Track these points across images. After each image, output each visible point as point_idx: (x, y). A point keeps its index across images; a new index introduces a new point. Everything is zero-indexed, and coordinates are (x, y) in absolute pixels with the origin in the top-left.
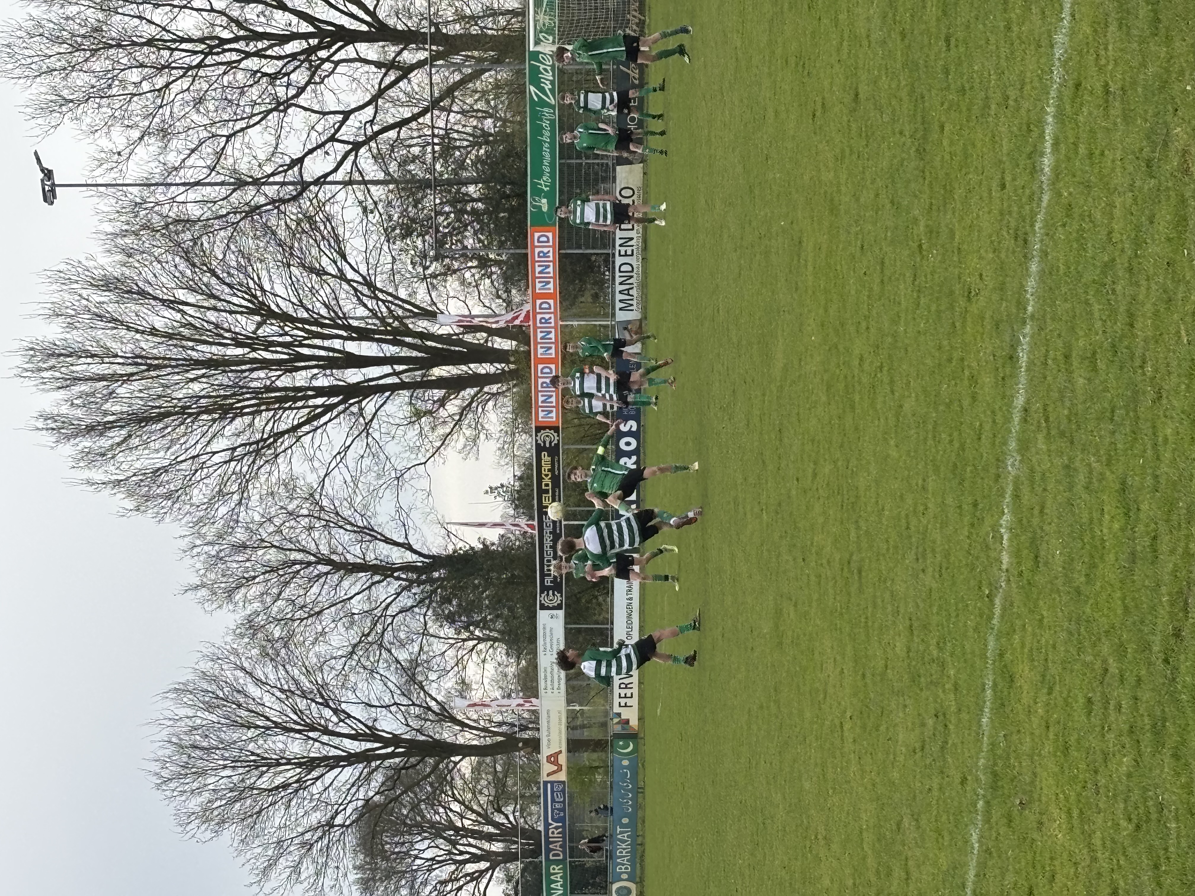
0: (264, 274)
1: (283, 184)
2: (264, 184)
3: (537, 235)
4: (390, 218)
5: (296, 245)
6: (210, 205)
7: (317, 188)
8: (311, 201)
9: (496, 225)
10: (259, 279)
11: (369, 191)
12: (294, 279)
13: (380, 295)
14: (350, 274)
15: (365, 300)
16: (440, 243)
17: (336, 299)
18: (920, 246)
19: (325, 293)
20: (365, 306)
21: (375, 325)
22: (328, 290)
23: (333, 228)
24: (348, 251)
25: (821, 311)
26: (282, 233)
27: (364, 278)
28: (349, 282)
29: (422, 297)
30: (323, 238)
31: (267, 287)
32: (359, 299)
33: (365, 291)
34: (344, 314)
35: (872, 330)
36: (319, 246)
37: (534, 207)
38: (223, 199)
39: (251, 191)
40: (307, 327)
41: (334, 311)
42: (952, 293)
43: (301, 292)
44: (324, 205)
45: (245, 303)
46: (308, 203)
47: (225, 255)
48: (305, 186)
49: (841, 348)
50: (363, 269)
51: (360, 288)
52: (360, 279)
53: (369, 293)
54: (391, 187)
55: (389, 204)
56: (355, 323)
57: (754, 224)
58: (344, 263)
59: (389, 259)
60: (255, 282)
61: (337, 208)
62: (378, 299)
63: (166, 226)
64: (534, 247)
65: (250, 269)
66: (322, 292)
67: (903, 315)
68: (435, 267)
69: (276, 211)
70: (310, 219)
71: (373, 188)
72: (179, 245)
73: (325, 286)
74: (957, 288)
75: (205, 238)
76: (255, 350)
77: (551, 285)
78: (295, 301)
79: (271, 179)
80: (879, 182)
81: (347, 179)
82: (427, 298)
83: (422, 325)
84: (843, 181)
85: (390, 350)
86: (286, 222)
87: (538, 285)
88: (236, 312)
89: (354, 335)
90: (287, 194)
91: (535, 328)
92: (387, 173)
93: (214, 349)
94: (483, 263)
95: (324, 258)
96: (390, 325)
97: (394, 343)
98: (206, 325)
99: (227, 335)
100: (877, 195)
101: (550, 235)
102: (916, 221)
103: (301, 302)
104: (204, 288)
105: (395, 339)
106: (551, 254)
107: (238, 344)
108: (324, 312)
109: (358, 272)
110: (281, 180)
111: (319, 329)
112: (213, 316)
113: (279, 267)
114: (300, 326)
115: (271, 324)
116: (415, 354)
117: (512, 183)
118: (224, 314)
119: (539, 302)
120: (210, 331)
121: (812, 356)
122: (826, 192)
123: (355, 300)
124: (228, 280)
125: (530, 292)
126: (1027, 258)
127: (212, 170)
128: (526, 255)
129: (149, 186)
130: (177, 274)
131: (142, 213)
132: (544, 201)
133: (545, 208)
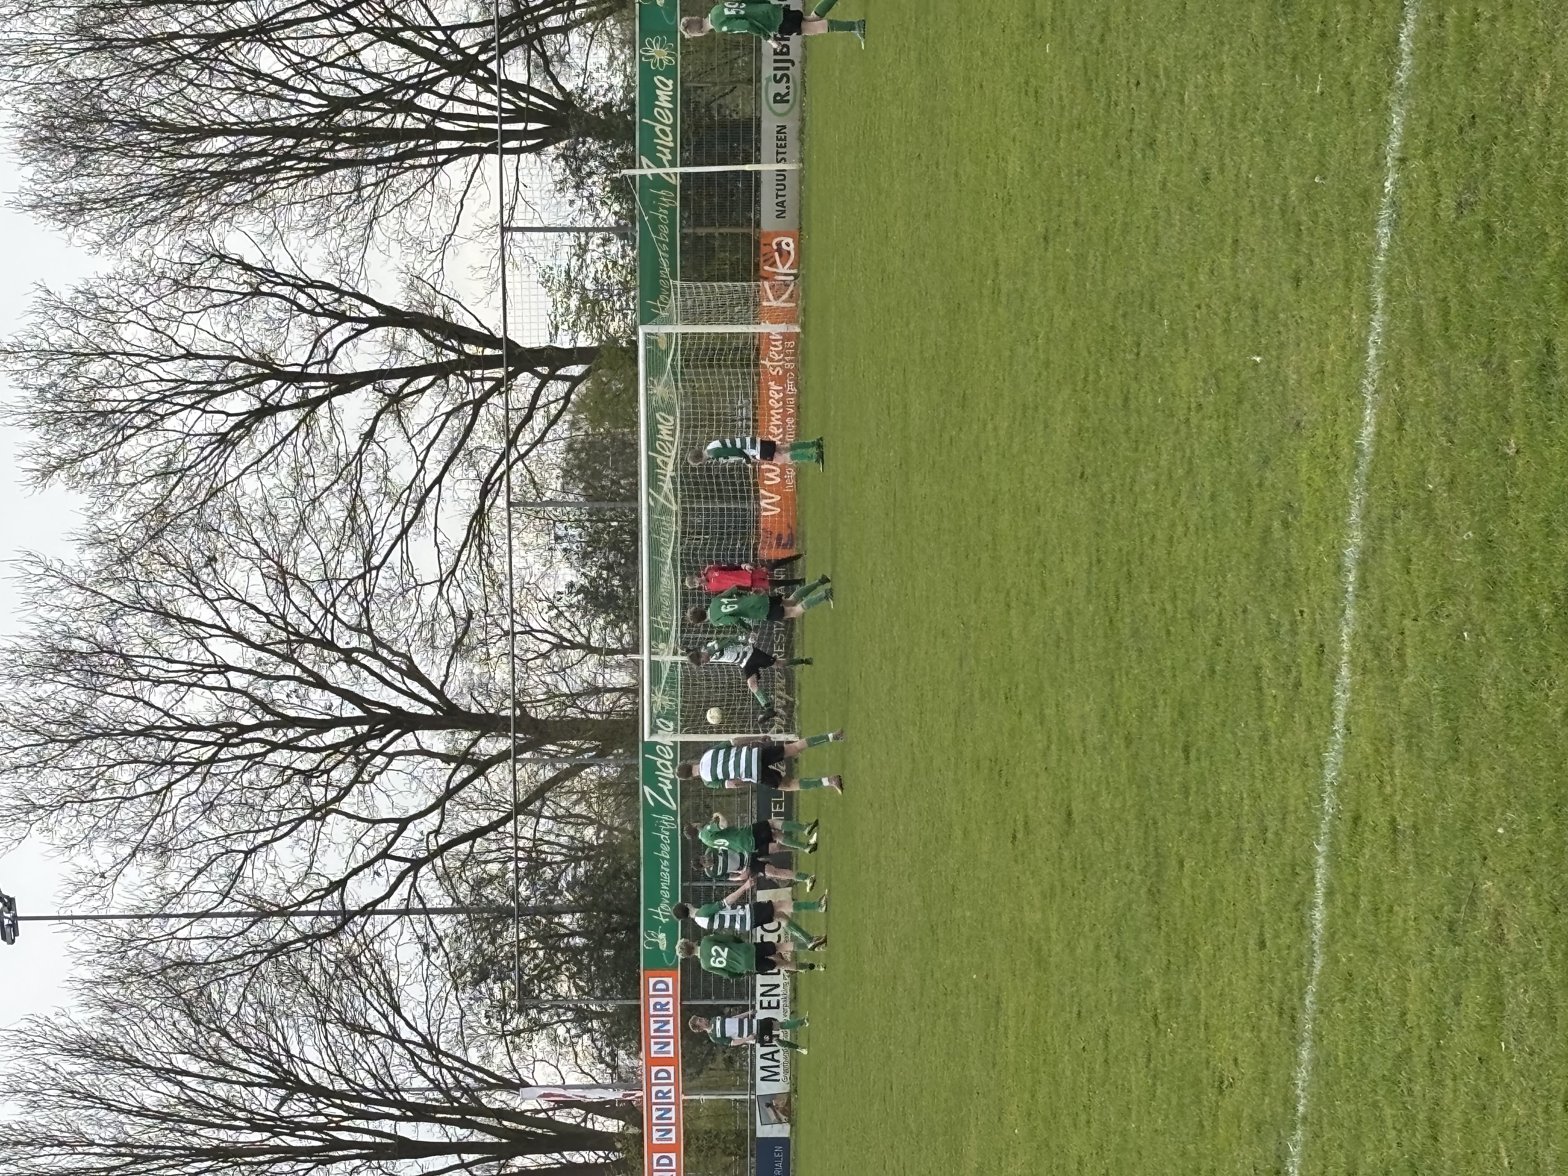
0: (291, 1033)
1: (319, 914)
2: (293, 914)
3: (652, 981)
4: (459, 957)
5: (335, 994)
6: (221, 942)
7: (363, 919)
8: (355, 936)
9: (598, 969)
10: (285, 1039)
11: (431, 923)
12: (330, 1038)
13: (445, 1060)
14: (405, 1033)
15: (424, 1066)
16: (524, 991)
17: (386, 1065)
18: (1155, 1017)
19: (371, 1057)
20: (424, 1074)
21: (437, 1100)
22: (376, 1055)
23: (383, 972)
24: (402, 1003)
25: (1027, 1096)
26: (316, 979)
27: (424, 1038)
28: (403, 1043)
29: (499, 1062)
30: (371, 984)
31: (295, 1050)
32: (416, 1065)
33: (425, 1054)
34: (396, 1086)
35: (1095, 1125)
36: (364, 996)
37: (649, 944)
38: (239, 934)
39: (277, 923)
40: (346, 1103)
41: (383, 1082)
42: (1198, 1081)
43: (339, 1057)
44: (372, 942)
45: (264, 1072)
46: (352, 939)
47: (239, 1008)
48: (347, 916)
49: (1053, 1145)
50: (422, 1027)
51: (418, 1051)
52: (418, 1039)
53: (429, 1058)
54: (461, 917)
55: (459, 939)
56: (410, 1098)
57: (937, 975)
58: (397, 1018)
59: (457, 1011)
60: (278, 1044)
61: (388, 945)
62: (441, 1065)
63: (164, 969)
64: (648, 996)
65: (272, 1026)
66: (367, 1058)
67: (1134, 1108)
68: (518, 1022)
69: (308, 949)
70: (353, 959)
71: (437, 919)
72: (178, 995)
73: (372, 1048)
74: (1205, 1075)
75: (213, 987)
76: (276, 1135)
77: (671, 1048)
78: (332, 1068)
79: (303, 908)
80: (1101, 930)
81: (403, 907)
82: (507, 1061)
83: (499, 1099)
84: (1053, 926)
85: (457, 1134)
86: (321, 965)
87: (654, 1048)
88: (252, 1084)
89: (409, 1114)
90: (324, 927)
91: (650, 1104)
92: (456, 899)
93: (223, 1134)
94: (582, 1017)
95: (372, 1011)
96: (457, 1100)
97: (463, 1124)
98: (212, 1101)
99: (240, 1115)
100: (1098, 947)
101: (669, 981)
102: (1148, 983)
103: (339, 1070)
104: (210, 1051)
105: (463, 1117)
106: (671, 1006)
107: (255, 1127)
108: (370, 1083)
109: (416, 1030)
110: (317, 908)
111: (363, 1107)
112: (221, 1090)
113: (310, 1024)
114: (338, 1101)
115: (300, 1100)
116: (489, 1139)
117: (620, 912)
118: (237, 1087)
119: (654, 1069)
120: (218, 1109)
121: (1015, 1155)
122: (1031, 939)
123: (411, 1067)
124: (243, 1042)
125: (642, 1055)
126: (1296, 1040)
127: (225, 897)
128: (638, 1007)
129: (141, 917)
130: (176, 1035)
131: (131, 953)
132: (662, 936)
133: (663, 946)
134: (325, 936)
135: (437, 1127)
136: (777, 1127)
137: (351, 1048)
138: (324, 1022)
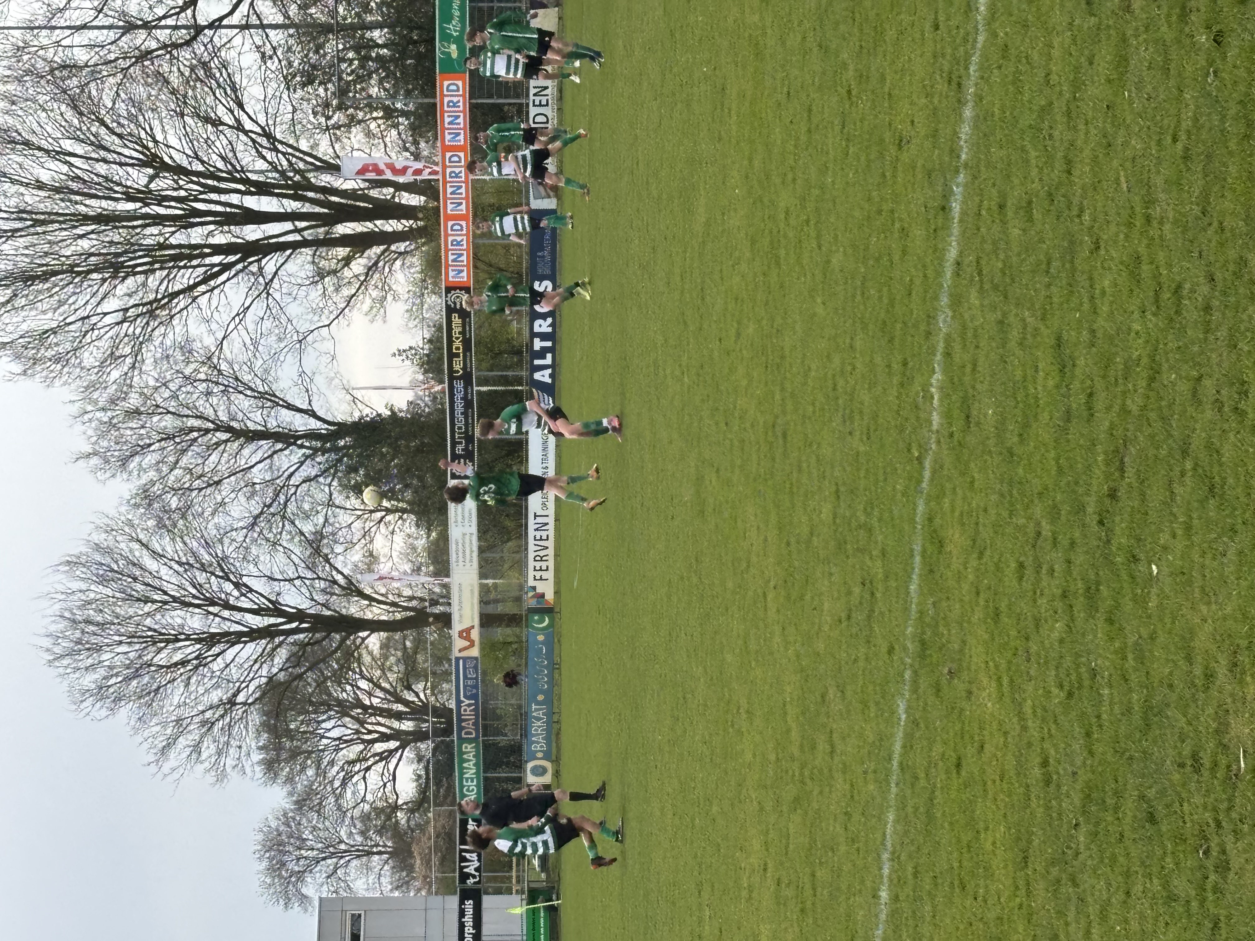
0: (156, 123)
1: (176, 28)
2: (156, 27)
3: (446, 83)
4: (290, 64)
5: (190, 93)
6: (97, 49)
7: (212, 32)
8: (205, 46)
9: (402, 73)
10: (151, 129)
11: (267, 36)
12: (188, 129)
13: (280, 147)
14: (248, 125)
15: (264, 152)
16: (342, 92)
17: (233, 150)
18: (849, 92)
19: (221, 144)
20: (264, 158)
21: (274, 179)
22: (225, 142)
23: (229, 75)
24: (245, 100)
25: (746, 162)
26: (175, 81)
27: (263, 128)
28: (246, 133)
29: (324, 150)
30: (219, 86)
31: (159, 137)
32: (257, 151)
33: (264, 141)
34: (242, 167)
35: (799, 181)
36: (214, 94)
37: (443, 53)
38: (112, 43)
39: (142, 34)
40: (202, 180)
41: (231, 164)
42: (882, 141)
43: (195, 143)
44: (219, 49)
45: (136, 155)
46: (203, 48)
47: (114, 103)
48: (199, 30)
49: (766, 200)
50: (262, 120)
51: (259, 140)
52: (259, 130)
53: (268, 146)
54: (291, 31)
55: (289, 49)
56: (253, 177)
57: (675, 70)
58: (241, 113)
59: (290, 109)
60: (146, 133)
61: (233, 54)
62: (277, 151)
63: (52, 71)
64: (443, 96)
65: (141, 118)
66: (218, 143)
67: (831, 166)
68: (338, 117)
69: (168, 56)
70: (205, 65)
71: (272, 33)
72: (64, 91)
73: (222, 137)
74: (887, 136)
75: (93, 85)
76: (147, 205)
77: (461, 137)
78: (190, 153)
79: (163, 23)
80: (807, 25)
81: (244, 22)
82: (330, 151)
83: (325, 179)
84: (768, 24)
85: (291, 205)
86: (179, 69)
87: (448, 137)
88: (127, 164)
89: (252, 189)
90: (181, 38)
91: (445, 182)
92: (287, 16)
93: (104, 204)
94: (389, 113)
95: (220, 107)
96: (291, 178)
97: (295, 197)
98: (95, 178)
99: (116, 188)
100: (804, 38)
101: (460, 83)
102: (845, 65)
103: (196, 153)
104: (92, 138)
105: (296, 193)
106: (461, 104)
107: (130, 198)
108: (220, 164)
109: (257, 123)
110: (174, 23)
111: (216, 183)
112: (102, 168)
113: (172, 116)
114: (195, 179)
115: (165, 177)
116: (317, 209)
117: (419, 28)
118: (113, 166)
119: (448, 155)
120: (99, 184)
121: (735, 210)
122: (750, 35)
123: (253, 152)
124: (118, 130)
125: (439, 144)
126: (961, 102)
127: (100, 11)
128: (435, 105)
129: (32, 29)
130: (63, 123)
131: (26, 58)
132: (454, 47)
133: (455, 55)
134: (181, 45)
135: (275, 200)
136: (546, 201)
137: (205, 136)
138: (182, 115)
